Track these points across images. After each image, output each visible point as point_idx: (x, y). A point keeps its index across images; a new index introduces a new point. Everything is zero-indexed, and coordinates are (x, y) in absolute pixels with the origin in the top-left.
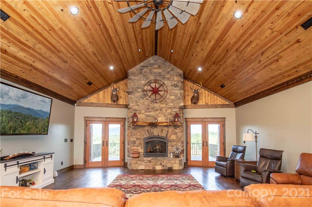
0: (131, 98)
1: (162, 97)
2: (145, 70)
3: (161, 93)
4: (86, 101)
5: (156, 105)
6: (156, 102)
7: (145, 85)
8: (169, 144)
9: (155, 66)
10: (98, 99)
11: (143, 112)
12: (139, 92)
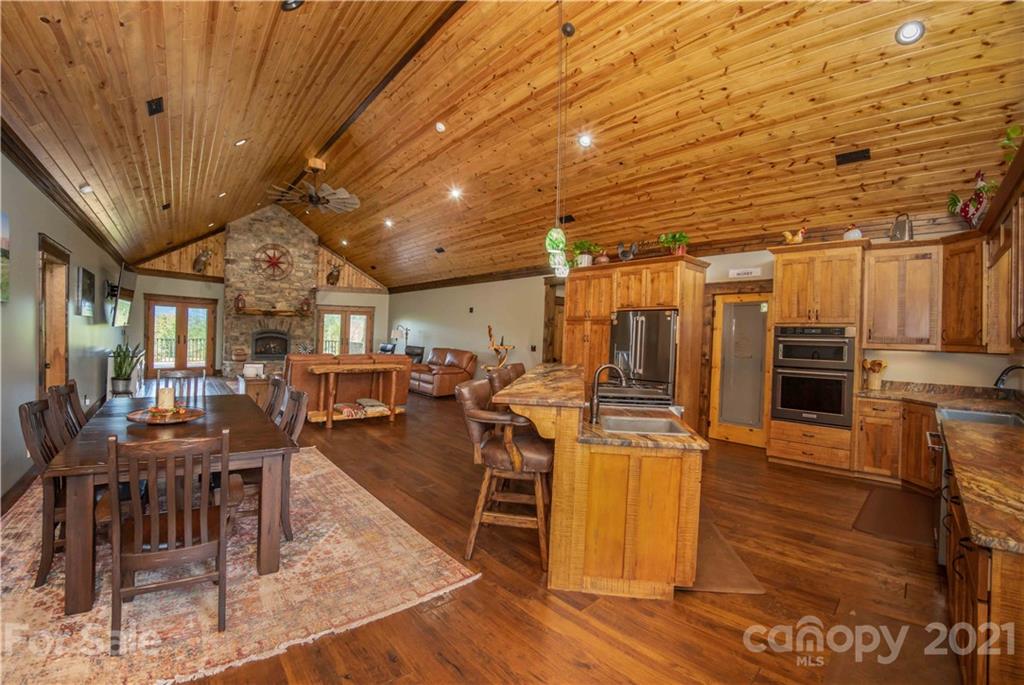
0: (233, 269)
1: (283, 272)
2: (257, 225)
3: (283, 266)
4: (147, 265)
5: (273, 283)
6: (274, 280)
7: (257, 251)
8: (292, 341)
9: (274, 222)
10: (170, 264)
11: (253, 293)
12: (247, 261)
